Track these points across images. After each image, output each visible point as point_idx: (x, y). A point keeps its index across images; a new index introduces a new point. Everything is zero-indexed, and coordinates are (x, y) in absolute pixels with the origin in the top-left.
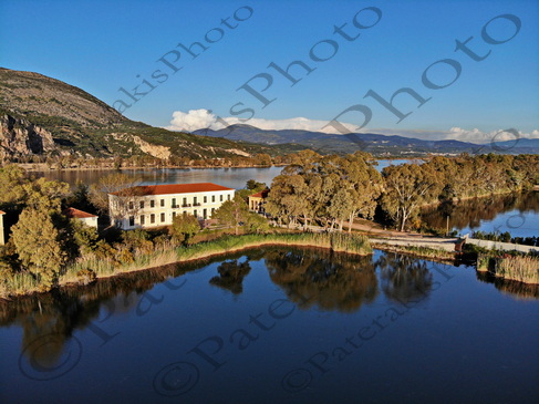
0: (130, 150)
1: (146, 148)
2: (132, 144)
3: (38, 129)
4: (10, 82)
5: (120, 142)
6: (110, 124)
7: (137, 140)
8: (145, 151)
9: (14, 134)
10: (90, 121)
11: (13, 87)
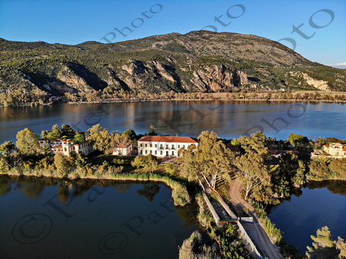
0: (300, 83)
1: (311, 82)
2: (302, 79)
3: (239, 72)
4: (236, 42)
5: (295, 78)
6: (293, 64)
7: (305, 76)
8: (310, 84)
9: (225, 75)
10: (281, 63)
11: (237, 45)
